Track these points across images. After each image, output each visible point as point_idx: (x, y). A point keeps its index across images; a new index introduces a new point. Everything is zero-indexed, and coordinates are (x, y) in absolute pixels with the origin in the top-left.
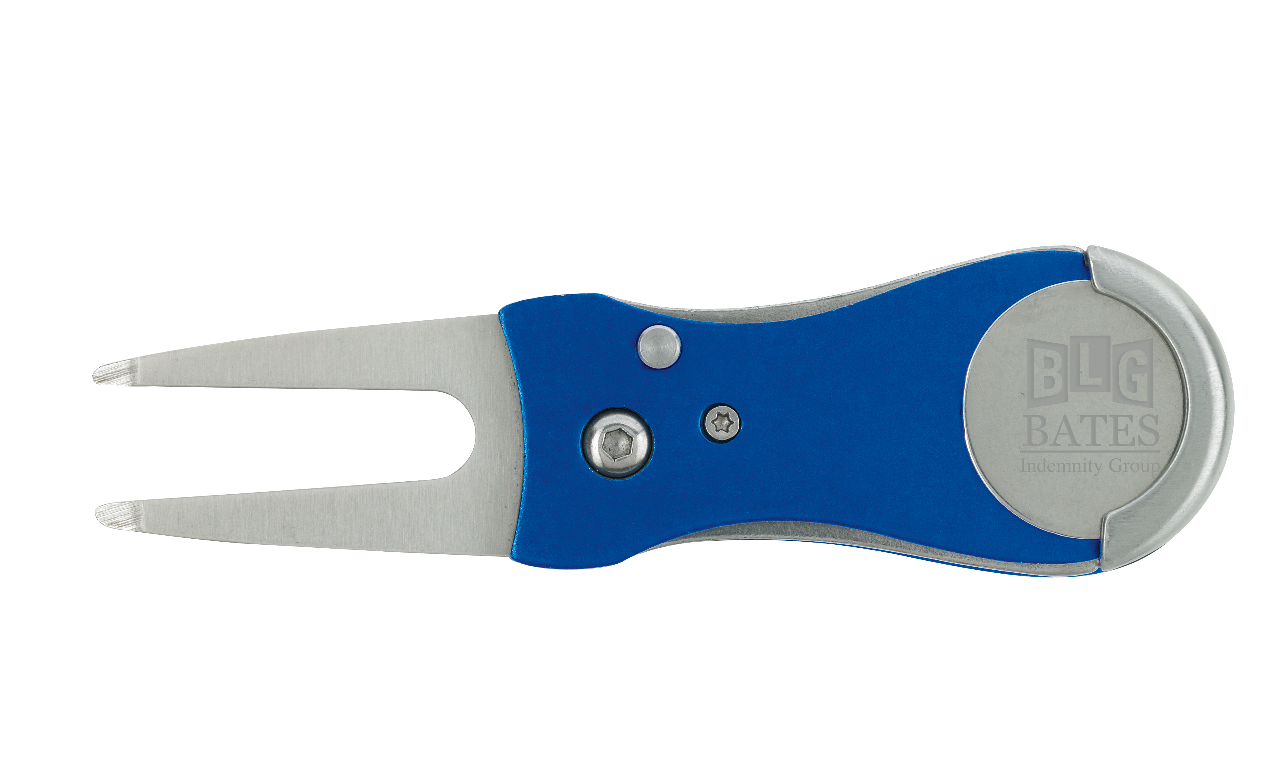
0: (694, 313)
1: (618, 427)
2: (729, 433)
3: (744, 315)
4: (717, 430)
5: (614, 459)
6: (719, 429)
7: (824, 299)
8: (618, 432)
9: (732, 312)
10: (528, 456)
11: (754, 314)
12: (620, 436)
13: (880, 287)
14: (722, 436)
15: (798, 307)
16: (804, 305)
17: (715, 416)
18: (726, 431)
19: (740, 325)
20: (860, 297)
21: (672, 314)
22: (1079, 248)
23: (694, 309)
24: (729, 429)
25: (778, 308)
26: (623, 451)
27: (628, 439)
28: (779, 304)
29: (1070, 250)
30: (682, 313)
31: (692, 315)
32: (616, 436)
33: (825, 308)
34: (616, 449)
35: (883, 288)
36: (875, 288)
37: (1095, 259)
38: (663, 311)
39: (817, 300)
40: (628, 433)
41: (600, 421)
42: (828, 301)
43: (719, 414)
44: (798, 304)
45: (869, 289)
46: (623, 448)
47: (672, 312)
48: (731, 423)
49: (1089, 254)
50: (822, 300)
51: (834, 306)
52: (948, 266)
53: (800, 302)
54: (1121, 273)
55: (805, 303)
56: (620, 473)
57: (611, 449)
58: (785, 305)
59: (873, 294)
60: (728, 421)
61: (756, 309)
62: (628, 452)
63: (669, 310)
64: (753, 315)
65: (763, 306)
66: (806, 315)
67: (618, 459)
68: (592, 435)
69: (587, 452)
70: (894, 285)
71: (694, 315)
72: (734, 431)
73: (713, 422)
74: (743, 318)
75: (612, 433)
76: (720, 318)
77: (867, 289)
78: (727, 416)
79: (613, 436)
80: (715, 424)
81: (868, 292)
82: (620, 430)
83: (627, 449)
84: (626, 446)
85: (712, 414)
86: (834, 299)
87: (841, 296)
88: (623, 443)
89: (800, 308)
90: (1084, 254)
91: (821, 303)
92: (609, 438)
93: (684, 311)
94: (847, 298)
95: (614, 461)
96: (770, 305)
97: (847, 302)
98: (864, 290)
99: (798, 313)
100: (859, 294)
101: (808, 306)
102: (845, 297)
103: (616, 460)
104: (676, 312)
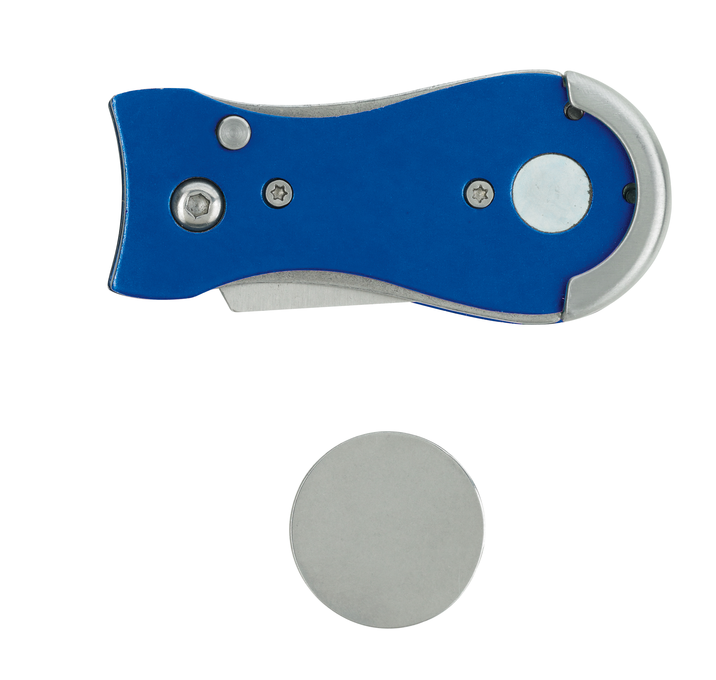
0: (261, 108)
1: (199, 193)
2: (284, 201)
3: (299, 111)
4: (274, 199)
5: (196, 217)
6: (276, 198)
7: (361, 102)
8: (198, 197)
9: (291, 108)
10: (129, 211)
11: (307, 110)
12: (200, 199)
13: (405, 95)
14: (278, 203)
15: (341, 107)
16: (345, 106)
17: (274, 188)
18: (281, 199)
19: (297, 118)
20: (389, 101)
21: (244, 107)
22: (559, 72)
23: (261, 105)
24: (284, 198)
25: (325, 107)
26: (202, 211)
27: (206, 202)
28: (327, 104)
29: (551, 73)
30: (252, 107)
31: (260, 109)
32: (197, 199)
33: (361, 109)
34: (196, 209)
35: (407, 95)
36: (401, 95)
37: (572, 81)
38: (237, 105)
39: (356, 102)
40: (206, 197)
41: (185, 187)
42: (364, 103)
43: (277, 187)
44: (341, 104)
45: (396, 95)
46: (202, 209)
47: (245, 106)
48: (286, 193)
49: (568, 77)
50: (360, 102)
51: (369, 108)
52: (458, 81)
53: (343, 103)
54: (591, 93)
55: (346, 104)
56: (199, 228)
57: (193, 209)
58: (331, 105)
59: (399, 100)
60: (283, 192)
61: (308, 107)
62: (206, 212)
63: (242, 104)
64: (306, 112)
65: (314, 105)
66: (347, 113)
67: (198, 217)
68: (179, 198)
69: (174, 212)
70: (415, 94)
71: (261, 109)
72: (287, 200)
73: (272, 192)
74: (298, 113)
75: (193, 197)
76: (281, 112)
77: (394, 96)
78: (283, 188)
79: (195, 200)
80: (273, 194)
81: (395, 98)
82: (200, 195)
83: (205, 209)
84: (204, 207)
85: (272, 186)
86: (369, 102)
87: (374, 100)
88: (202, 205)
89: (342, 107)
90: (562, 77)
91: (359, 105)
92: (191, 201)
93: (253, 106)
94: (379, 102)
95: (196, 218)
96: (319, 104)
97: (379, 105)
98: (392, 96)
99: (341, 111)
100: (388, 99)
101: (349, 107)
102: (377, 101)
103: (197, 218)
104: (247, 106)
